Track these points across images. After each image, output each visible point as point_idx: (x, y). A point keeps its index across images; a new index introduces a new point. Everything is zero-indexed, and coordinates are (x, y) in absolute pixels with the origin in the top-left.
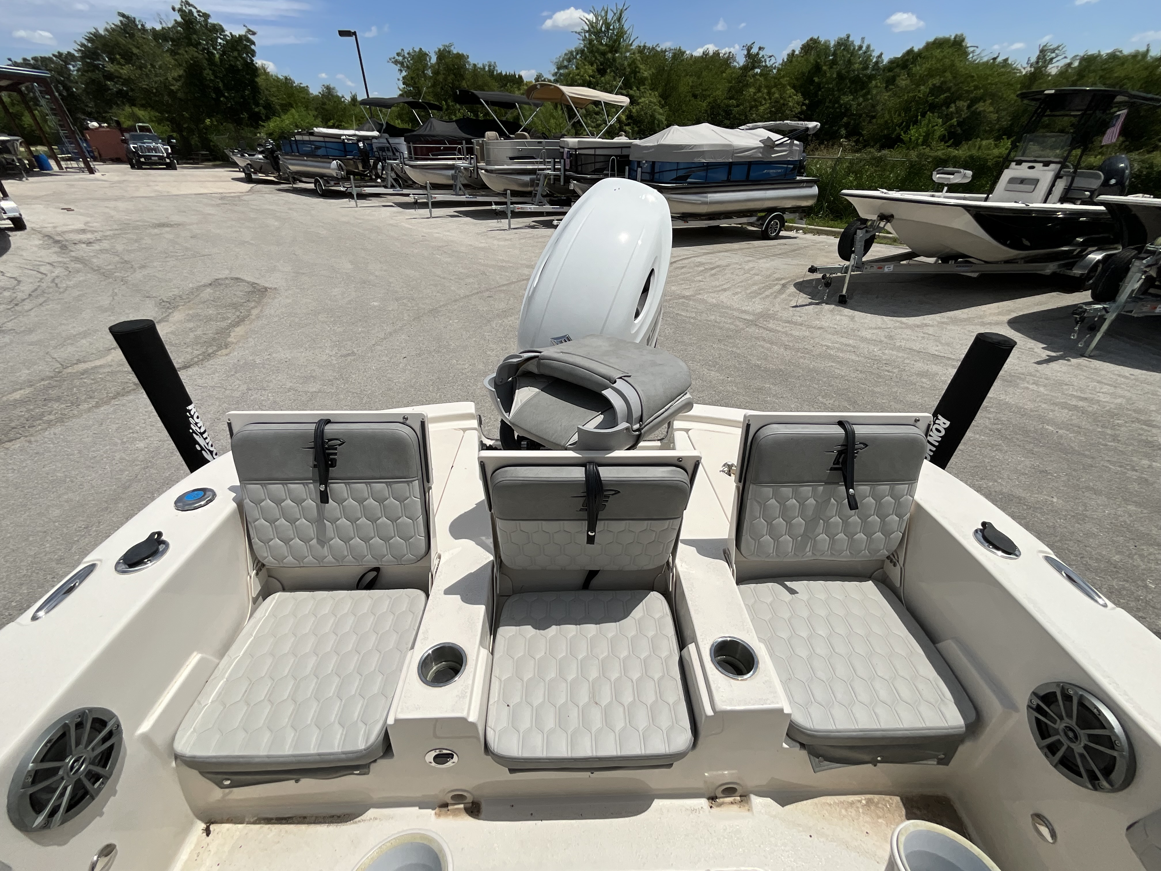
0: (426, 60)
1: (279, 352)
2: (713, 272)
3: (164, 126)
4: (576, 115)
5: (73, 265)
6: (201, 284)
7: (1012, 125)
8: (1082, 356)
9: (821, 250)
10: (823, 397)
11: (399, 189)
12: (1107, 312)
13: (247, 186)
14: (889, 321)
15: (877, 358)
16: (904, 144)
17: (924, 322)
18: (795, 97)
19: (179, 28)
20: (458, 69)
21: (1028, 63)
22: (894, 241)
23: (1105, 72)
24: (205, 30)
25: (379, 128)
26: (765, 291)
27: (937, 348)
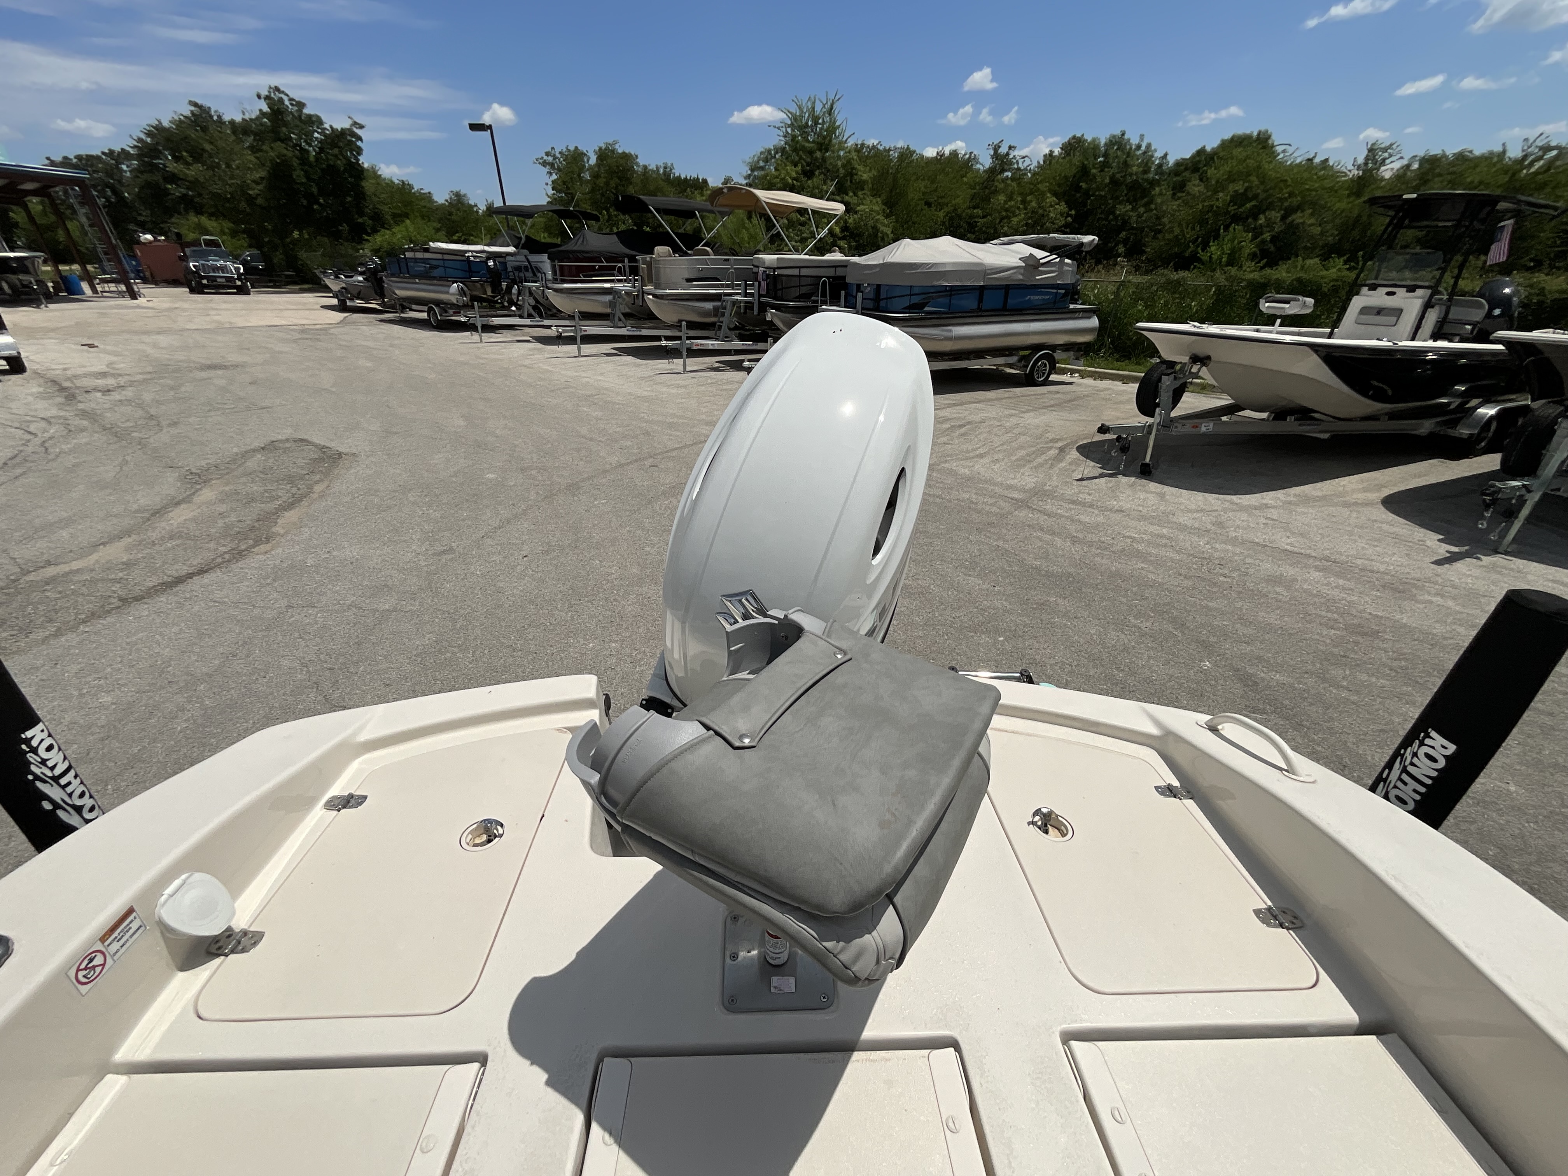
0: (583, 161)
1: (344, 548)
2: (963, 430)
3: (239, 240)
4: (774, 226)
5: (77, 422)
6: (250, 448)
7: (1340, 240)
8: (1496, 552)
9: (1106, 400)
10: (1135, 617)
11: (538, 319)
12: (1529, 491)
13: (340, 316)
14: (1213, 500)
15: (1205, 555)
16: (1203, 264)
17: (1264, 501)
18: (1057, 206)
19: (265, 120)
20: (624, 171)
21: (1354, 165)
22: (1204, 389)
23: (1454, 176)
24: (298, 123)
25: (516, 243)
26: (1037, 457)
27: (1289, 541)
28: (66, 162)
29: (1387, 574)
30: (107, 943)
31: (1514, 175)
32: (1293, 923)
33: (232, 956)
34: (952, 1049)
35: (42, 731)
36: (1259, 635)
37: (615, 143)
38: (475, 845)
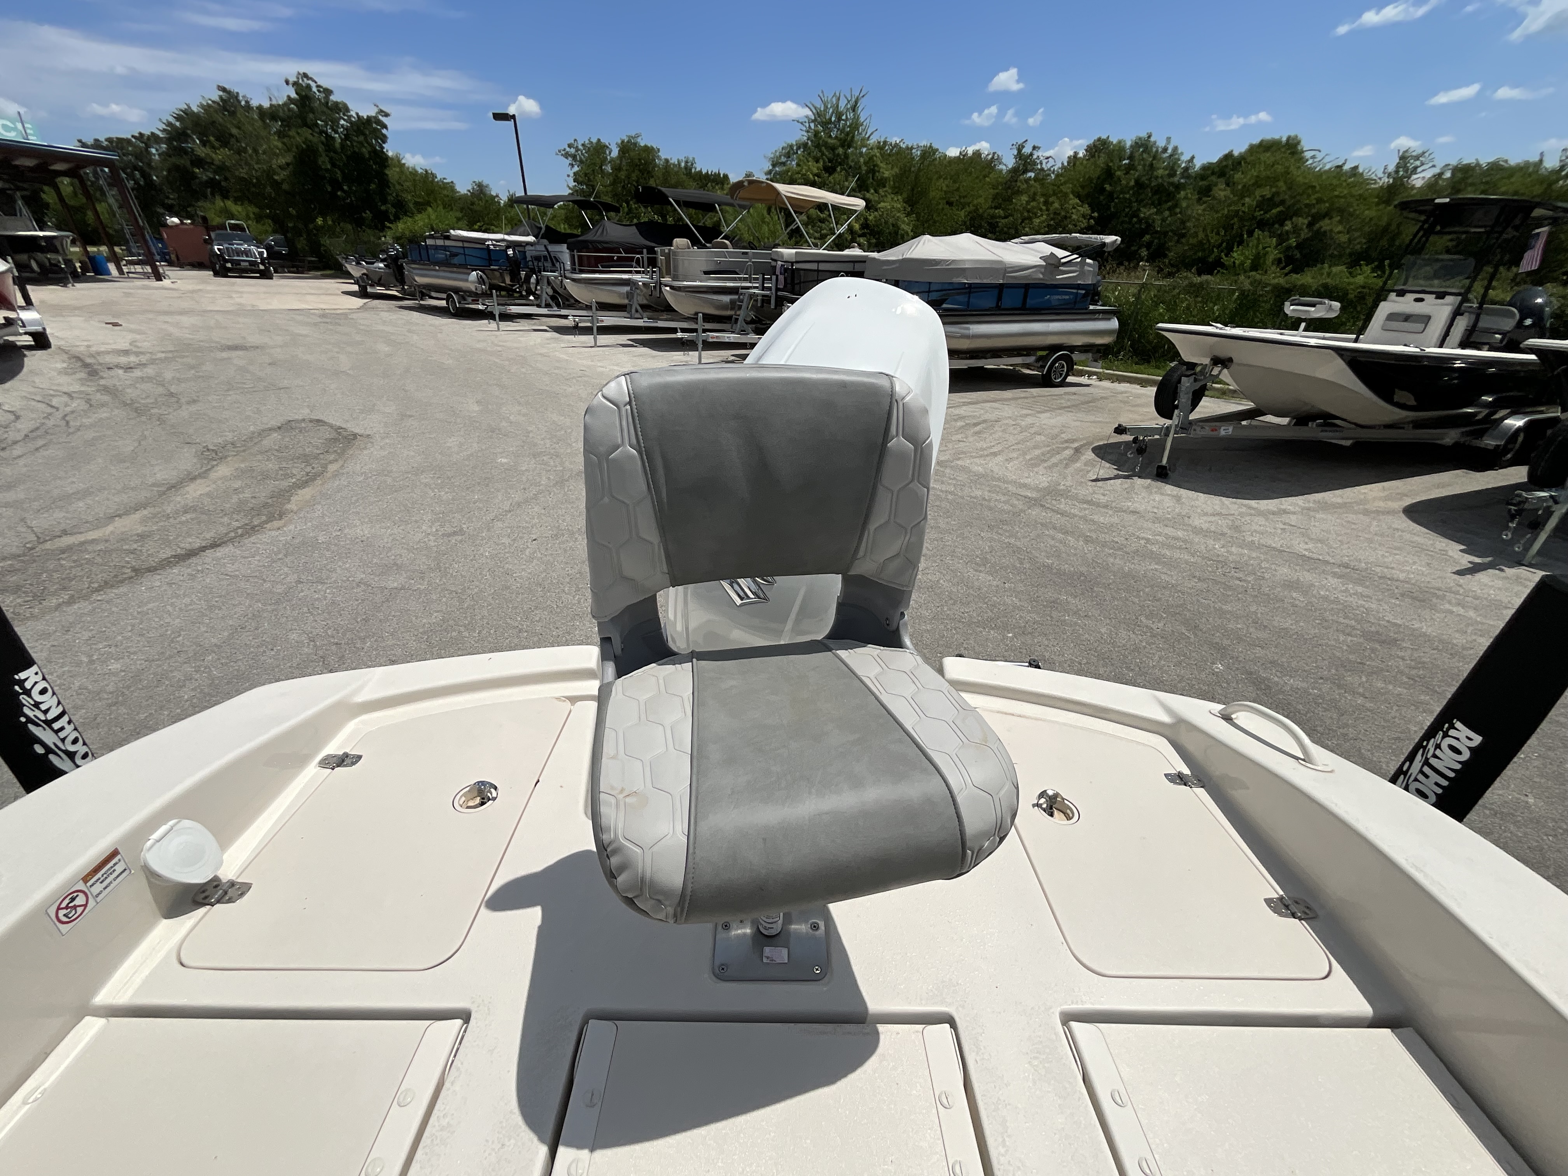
0: (605, 153)
1: (355, 526)
2: (978, 428)
3: (264, 225)
4: (795, 220)
5: (98, 397)
6: (267, 427)
7: (1368, 248)
8: (1520, 564)
9: (1125, 402)
10: (1147, 618)
11: (556, 308)
12: (1557, 503)
13: (359, 302)
14: (1230, 504)
15: (1220, 559)
16: (1226, 269)
17: (1282, 507)
18: (1080, 209)
19: (293, 106)
20: (645, 164)
21: (1384, 173)
22: (1224, 394)
23: (1487, 187)
24: (325, 109)
25: (536, 232)
26: (1051, 457)
27: (1307, 547)
28: (97, 145)
29: (1407, 582)
30: (89, 884)
31: (1550, 185)
32: (1305, 913)
33: (218, 906)
34: (948, 1026)
35: (36, 674)
36: (1274, 639)
37: (637, 136)
38: (468, 807)
